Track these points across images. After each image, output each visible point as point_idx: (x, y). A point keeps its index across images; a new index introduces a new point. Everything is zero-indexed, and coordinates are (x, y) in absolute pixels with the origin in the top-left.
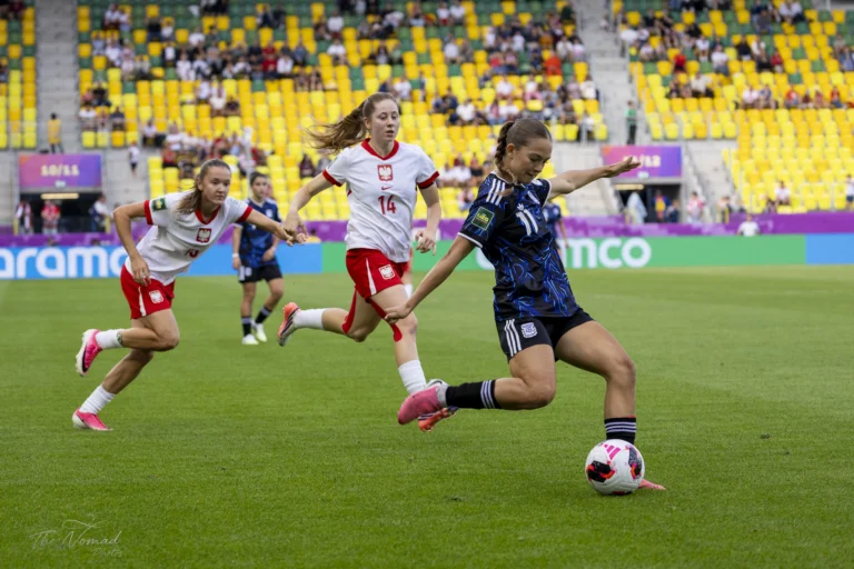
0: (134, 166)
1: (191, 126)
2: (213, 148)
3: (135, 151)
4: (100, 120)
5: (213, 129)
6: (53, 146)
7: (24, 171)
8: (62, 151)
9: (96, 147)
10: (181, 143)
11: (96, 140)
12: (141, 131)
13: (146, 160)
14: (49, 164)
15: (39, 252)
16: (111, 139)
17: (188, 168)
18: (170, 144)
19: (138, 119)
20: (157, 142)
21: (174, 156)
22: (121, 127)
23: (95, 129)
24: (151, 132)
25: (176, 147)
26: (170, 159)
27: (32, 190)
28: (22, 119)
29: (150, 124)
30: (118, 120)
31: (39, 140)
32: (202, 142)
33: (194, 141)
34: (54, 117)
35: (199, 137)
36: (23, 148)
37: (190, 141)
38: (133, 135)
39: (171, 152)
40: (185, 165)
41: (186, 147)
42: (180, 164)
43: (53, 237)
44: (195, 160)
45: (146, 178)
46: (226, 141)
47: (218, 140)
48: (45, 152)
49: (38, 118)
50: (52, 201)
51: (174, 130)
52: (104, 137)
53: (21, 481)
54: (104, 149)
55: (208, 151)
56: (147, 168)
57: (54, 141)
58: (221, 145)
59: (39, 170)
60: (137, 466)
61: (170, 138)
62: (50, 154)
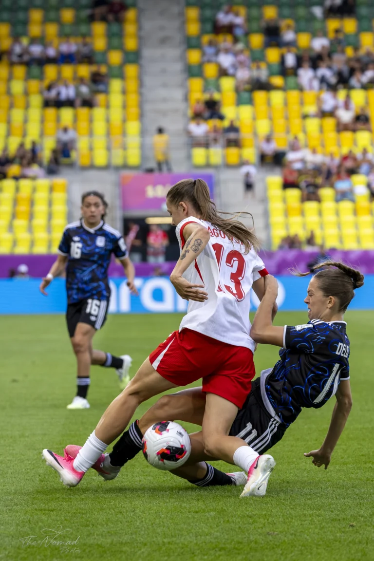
0: (249, 186)
1: (314, 142)
2: (340, 166)
3: (252, 170)
4: (212, 135)
5: (339, 145)
6: (160, 164)
7: (127, 192)
8: (169, 170)
9: (208, 165)
10: (303, 161)
11: (208, 157)
12: (258, 148)
13: (263, 180)
14: (155, 185)
15: (144, 283)
16: (224, 157)
17: (311, 189)
18: (291, 162)
19: (255, 134)
20: (276, 160)
21: (295, 175)
22: (235, 143)
23: (207, 145)
24: (270, 149)
25: (298, 166)
26: (291, 178)
27: (136, 213)
28: (124, 134)
29: (268, 139)
30: (232, 136)
31: (144, 157)
32: (327, 160)
33: (318, 159)
34: (160, 131)
35: (324, 154)
36: (125, 166)
37: (314, 159)
38: (250, 153)
39: (292, 171)
40: (308, 186)
41: (310, 166)
42: (303, 184)
43: (159, 267)
44: (319, 180)
45: (265, 200)
46: (355, 159)
47: (345, 158)
48: (150, 171)
49: (143, 133)
50: (159, 225)
51: (294, 147)
52: (216, 154)
53: (126, 538)
54: (216, 167)
55: (334, 170)
56: (266, 189)
57: (160, 157)
58: (349, 164)
59: (143, 192)
60: (255, 522)
61: (291, 156)
62: (156, 174)
